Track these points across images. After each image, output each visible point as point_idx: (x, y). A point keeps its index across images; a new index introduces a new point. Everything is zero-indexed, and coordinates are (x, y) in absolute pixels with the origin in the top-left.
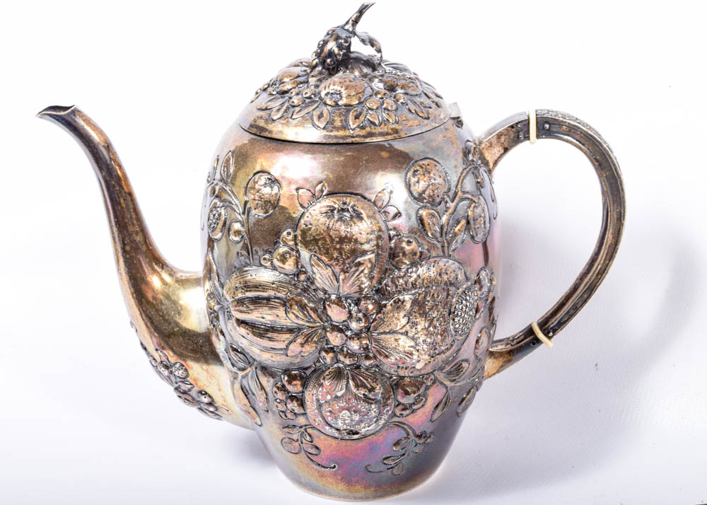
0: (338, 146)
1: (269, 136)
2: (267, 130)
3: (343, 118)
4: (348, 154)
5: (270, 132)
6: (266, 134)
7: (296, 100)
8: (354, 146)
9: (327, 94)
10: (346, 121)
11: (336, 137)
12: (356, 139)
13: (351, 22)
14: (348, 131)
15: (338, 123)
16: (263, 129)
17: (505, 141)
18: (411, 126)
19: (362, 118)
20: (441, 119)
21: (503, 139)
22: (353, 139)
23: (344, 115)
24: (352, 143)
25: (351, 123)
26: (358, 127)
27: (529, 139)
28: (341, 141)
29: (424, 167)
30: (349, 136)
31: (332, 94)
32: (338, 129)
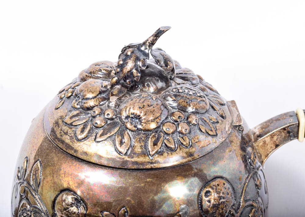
0: (139, 172)
1: (75, 154)
2: (72, 148)
3: (143, 144)
4: (148, 180)
5: (76, 151)
6: (72, 152)
7: (99, 121)
8: (152, 172)
9: (127, 117)
10: (146, 147)
11: (136, 163)
12: (155, 165)
13: (148, 44)
14: (147, 158)
15: (138, 150)
16: (69, 146)
17: (277, 139)
18: (202, 147)
19: (159, 144)
20: (227, 132)
21: (275, 138)
22: (152, 165)
23: (143, 141)
24: (152, 169)
25: (150, 149)
26: (157, 153)
27: (298, 138)
28: (141, 167)
29: (214, 187)
30: (149, 162)
31: (132, 117)
32: (139, 155)
